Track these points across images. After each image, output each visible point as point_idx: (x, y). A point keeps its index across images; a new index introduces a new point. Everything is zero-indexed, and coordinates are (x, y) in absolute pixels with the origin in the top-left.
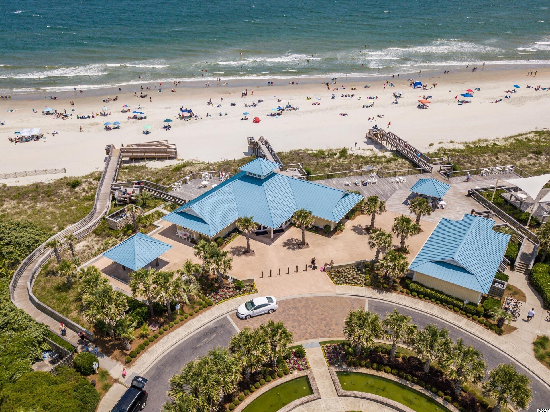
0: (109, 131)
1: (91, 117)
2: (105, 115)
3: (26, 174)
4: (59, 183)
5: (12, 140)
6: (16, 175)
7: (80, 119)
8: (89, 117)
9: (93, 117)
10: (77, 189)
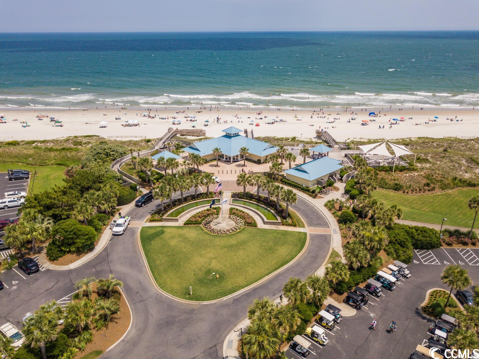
0: (174, 125)
1: (167, 118)
2: (174, 118)
3: (127, 137)
4: (142, 141)
5: (123, 125)
6: (122, 137)
7: (161, 119)
8: (166, 118)
9: (168, 119)
10: (149, 143)
